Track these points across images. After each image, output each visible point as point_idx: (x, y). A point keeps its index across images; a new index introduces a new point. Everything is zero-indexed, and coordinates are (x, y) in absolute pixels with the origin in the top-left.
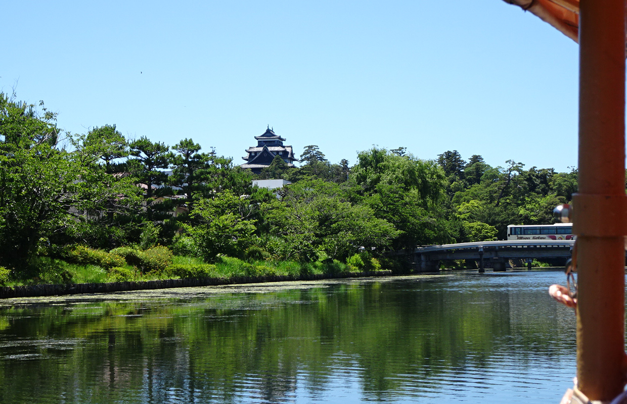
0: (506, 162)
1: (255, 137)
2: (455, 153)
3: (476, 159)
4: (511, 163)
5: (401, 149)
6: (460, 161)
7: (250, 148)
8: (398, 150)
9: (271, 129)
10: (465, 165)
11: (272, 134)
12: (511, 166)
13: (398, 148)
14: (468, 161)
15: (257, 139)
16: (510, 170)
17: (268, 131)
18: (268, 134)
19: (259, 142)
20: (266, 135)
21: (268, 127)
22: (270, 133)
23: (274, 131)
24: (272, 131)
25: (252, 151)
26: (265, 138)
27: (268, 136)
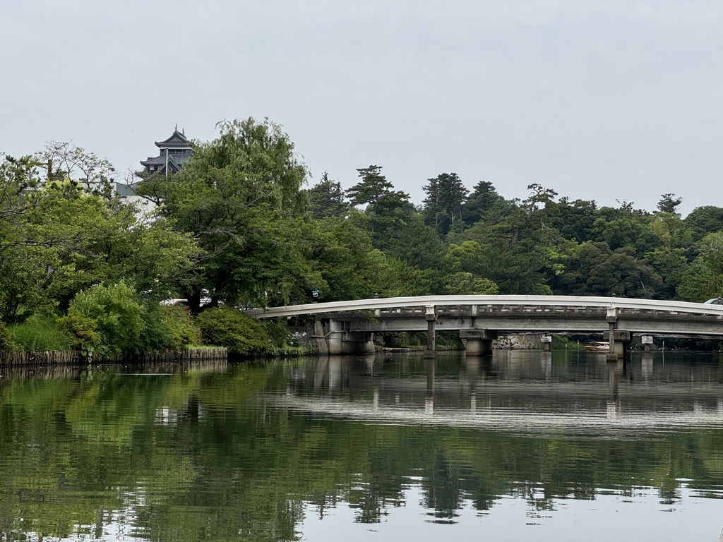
0: (529, 187)
1: (156, 143)
2: (454, 177)
3: (484, 187)
4: (537, 189)
5: (372, 168)
6: (460, 189)
7: (149, 159)
8: (368, 170)
9: (180, 131)
10: (467, 196)
11: (181, 139)
12: (536, 194)
13: (368, 167)
14: (473, 191)
15: (159, 146)
16: (534, 199)
17: (176, 135)
18: (175, 139)
19: (162, 150)
20: (172, 140)
21: (176, 128)
22: (179, 138)
23: (185, 135)
24: (183, 135)
25: (151, 162)
26: (171, 144)
27: (175, 142)
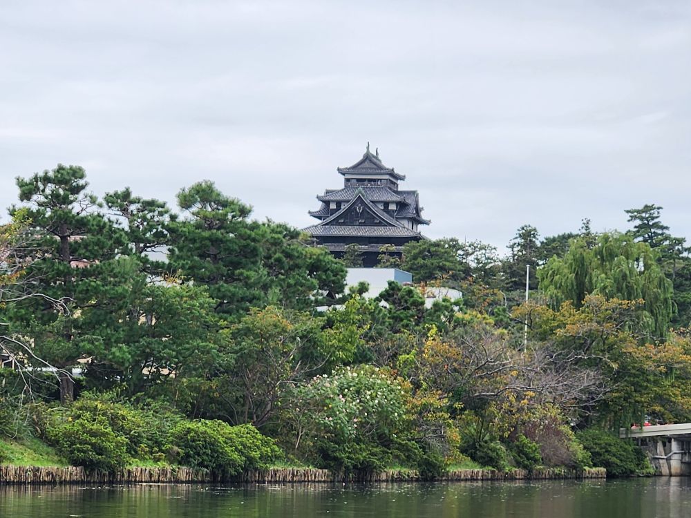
1: (339, 169)
7: (327, 192)
8: (642, 211)
9: (373, 152)
11: (375, 164)
15: (344, 174)
17: (368, 158)
18: (367, 164)
19: (347, 180)
20: (362, 166)
21: (368, 147)
22: (371, 161)
23: (380, 157)
24: (376, 158)
25: (331, 198)
26: (360, 171)
27: (367, 168)
